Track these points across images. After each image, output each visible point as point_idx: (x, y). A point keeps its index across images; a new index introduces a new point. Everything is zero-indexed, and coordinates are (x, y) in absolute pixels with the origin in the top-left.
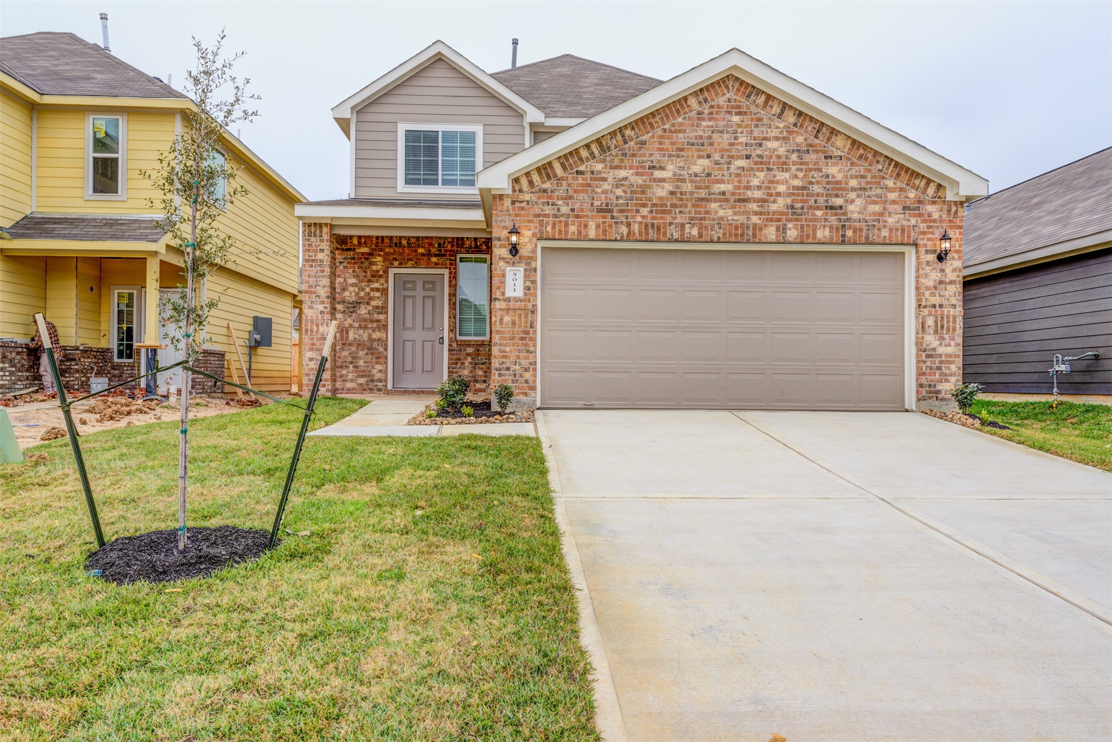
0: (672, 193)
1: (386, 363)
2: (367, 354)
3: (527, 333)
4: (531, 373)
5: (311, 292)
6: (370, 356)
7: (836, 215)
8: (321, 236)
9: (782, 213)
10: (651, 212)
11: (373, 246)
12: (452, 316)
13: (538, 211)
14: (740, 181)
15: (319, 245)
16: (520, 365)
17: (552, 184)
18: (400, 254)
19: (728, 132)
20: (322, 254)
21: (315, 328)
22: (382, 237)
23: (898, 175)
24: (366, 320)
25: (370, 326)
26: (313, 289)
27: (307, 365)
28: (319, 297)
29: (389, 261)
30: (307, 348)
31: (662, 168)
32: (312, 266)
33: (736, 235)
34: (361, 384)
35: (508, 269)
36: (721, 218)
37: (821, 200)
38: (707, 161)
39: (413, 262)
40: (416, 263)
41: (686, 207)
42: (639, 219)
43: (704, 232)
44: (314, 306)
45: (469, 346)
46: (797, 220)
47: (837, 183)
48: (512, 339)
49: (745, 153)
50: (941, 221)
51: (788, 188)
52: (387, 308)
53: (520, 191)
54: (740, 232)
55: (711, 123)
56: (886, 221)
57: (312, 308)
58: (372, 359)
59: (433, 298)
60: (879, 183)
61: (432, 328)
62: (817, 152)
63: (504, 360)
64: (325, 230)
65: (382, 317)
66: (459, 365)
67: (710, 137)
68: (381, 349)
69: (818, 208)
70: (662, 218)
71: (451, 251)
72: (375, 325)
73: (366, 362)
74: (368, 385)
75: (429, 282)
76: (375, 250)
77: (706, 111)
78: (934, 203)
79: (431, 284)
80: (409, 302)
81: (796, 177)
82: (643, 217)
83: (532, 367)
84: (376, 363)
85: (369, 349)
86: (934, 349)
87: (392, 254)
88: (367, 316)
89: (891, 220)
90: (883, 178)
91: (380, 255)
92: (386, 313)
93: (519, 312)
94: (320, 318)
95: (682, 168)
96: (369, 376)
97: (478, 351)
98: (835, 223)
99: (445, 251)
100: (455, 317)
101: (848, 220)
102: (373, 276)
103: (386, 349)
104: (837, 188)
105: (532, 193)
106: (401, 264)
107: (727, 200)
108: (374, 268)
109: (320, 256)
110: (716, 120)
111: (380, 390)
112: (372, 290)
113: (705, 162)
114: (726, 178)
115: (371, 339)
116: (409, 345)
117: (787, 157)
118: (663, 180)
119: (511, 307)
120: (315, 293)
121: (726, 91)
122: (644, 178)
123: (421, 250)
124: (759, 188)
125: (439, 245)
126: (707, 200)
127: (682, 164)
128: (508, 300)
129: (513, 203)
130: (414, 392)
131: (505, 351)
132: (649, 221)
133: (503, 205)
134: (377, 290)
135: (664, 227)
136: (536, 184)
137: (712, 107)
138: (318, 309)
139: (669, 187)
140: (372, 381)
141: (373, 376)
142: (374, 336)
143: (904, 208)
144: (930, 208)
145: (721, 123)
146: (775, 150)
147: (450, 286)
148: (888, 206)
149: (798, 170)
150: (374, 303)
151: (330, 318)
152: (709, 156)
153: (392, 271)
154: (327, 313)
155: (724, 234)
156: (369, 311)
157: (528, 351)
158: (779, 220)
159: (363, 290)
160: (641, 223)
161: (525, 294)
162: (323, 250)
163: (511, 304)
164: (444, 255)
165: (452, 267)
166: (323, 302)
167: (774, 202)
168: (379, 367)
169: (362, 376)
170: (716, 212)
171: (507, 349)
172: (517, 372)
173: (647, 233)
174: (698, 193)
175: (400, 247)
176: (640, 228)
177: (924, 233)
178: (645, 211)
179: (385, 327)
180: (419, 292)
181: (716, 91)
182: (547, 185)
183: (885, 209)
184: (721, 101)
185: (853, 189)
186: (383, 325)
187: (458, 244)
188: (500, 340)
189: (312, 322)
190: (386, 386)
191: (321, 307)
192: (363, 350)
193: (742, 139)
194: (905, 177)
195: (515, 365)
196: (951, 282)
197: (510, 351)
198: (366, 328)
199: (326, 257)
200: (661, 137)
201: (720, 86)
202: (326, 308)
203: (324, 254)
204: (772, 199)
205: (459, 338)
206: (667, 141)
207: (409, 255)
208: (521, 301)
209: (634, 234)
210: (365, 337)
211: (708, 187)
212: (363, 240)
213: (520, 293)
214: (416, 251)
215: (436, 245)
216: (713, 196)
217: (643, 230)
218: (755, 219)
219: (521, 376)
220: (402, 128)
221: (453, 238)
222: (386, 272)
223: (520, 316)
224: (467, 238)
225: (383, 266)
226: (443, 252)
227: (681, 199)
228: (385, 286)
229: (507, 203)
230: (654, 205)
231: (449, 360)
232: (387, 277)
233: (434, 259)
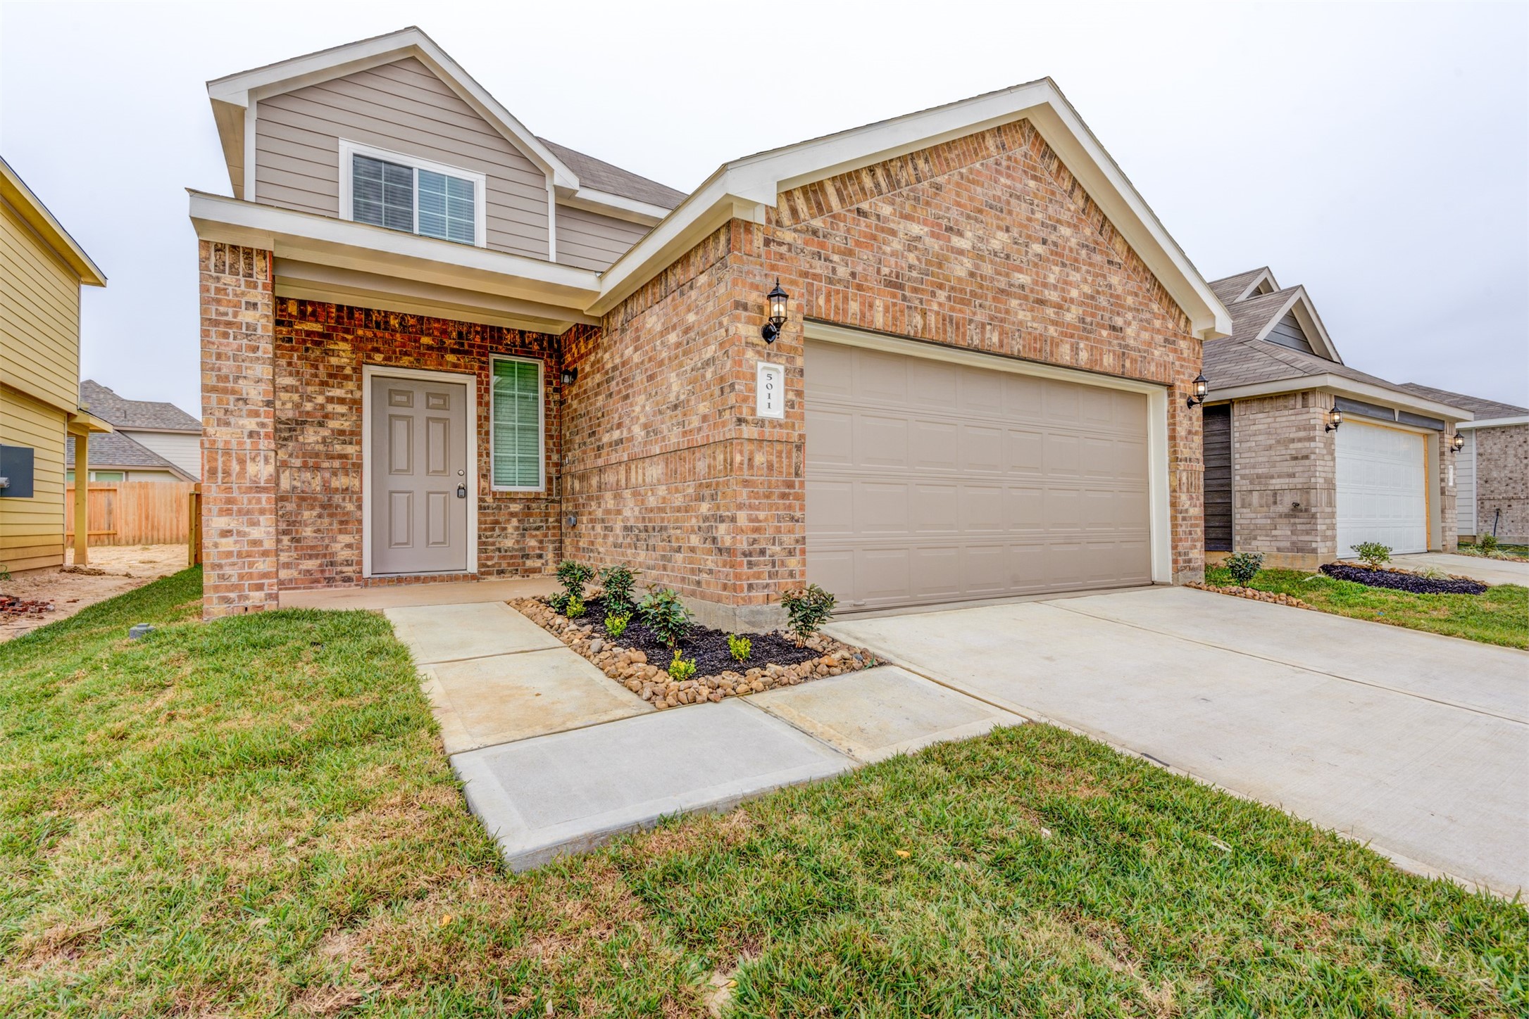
0: (972, 274)
1: (360, 531)
2: (320, 516)
3: (790, 485)
4: (798, 557)
5: (225, 391)
6: (326, 520)
7: (1117, 338)
8: (251, 276)
9: (1075, 328)
10: (949, 298)
11: (332, 323)
12: (483, 453)
13: (805, 267)
14: (1037, 274)
15: (243, 294)
16: (781, 544)
17: (824, 222)
18: (385, 342)
19: (1025, 202)
20: (251, 312)
21: (235, 467)
22: (351, 309)
23: (1161, 298)
24: (317, 455)
25: (326, 465)
26: (230, 385)
27: (216, 545)
28: (245, 401)
29: (364, 352)
30: (215, 509)
31: (960, 234)
32: (226, 335)
33: (1035, 349)
34: (308, 571)
35: (761, 365)
36: (1021, 323)
37: (1107, 315)
38: (1006, 235)
39: (411, 359)
40: (418, 360)
41: (986, 300)
42: (935, 307)
43: (1005, 341)
44: (232, 420)
45: (513, 500)
46: (1087, 339)
47: (1118, 297)
48: (768, 497)
49: (1042, 235)
50: (1189, 361)
51: (1080, 296)
52: (360, 434)
53: (779, 223)
54: (1038, 346)
55: (1009, 182)
56: (1153, 354)
57: (228, 424)
58: (331, 524)
59: (445, 422)
60: (1147, 305)
61: (444, 471)
62: (1102, 252)
63: (756, 536)
64: (259, 264)
65: (350, 450)
66: (497, 532)
67: (1008, 203)
68: (350, 507)
69: (1103, 327)
70: (961, 311)
71: (479, 347)
72: (337, 464)
73: (318, 531)
74: (322, 572)
75: (436, 396)
76: (335, 329)
77: (1004, 163)
78: (1185, 338)
79: (441, 397)
80: (400, 427)
81: (1085, 281)
82: (940, 304)
83: (799, 547)
84: (340, 531)
85: (323, 507)
86: (1186, 511)
87: (371, 340)
88: (321, 447)
89: (1157, 353)
90: (1150, 300)
91: (344, 340)
92: (359, 443)
93: (778, 447)
94: (248, 446)
95: (981, 239)
96: (325, 556)
97: (529, 508)
98: (1117, 348)
99: (470, 345)
100: (488, 455)
101: (1127, 346)
102: (330, 376)
103: (360, 507)
104: (1117, 305)
105: (795, 230)
106: (388, 359)
107: (1026, 298)
108: (334, 361)
109: (247, 316)
110: (1013, 179)
111: (348, 580)
112: (330, 400)
113: (1002, 236)
114: (1024, 266)
115: (326, 488)
116: (400, 500)
117: (1078, 254)
118: (961, 252)
119: (767, 436)
120: (233, 392)
121: (1022, 140)
122: (941, 243)
123: (426, 340)
124: (1055, 287)
125: (460, 334)
126: (1008, 294)
127: (981, 233)
128: (761, 423)
129: (767, 242)
130: (417, 579)
131: (757, 520)
132: (947, 312)
133: (751, 242)
134: (341, 401)
135: (964, 325)
136: (802, 216)
137: (1009, 158)
138: (243, 427)
139: (968, 263)
140: (332, 564)
141: (333, 554)
142: (336, 483)
143: (1166, 340)
144: (1183, 344)
145: (1019, 186)
146: (1068, 240)
147: (480, 404)
148: (1155, 335)
149: (1088, 272)
150: (334, 424)
151: (273, 446)
152: (1008, 230)
153: (368, 371)
154: (267, 436)
155: (1024, 347)
156: (324, 438)
157: (792, 519)
158: (1072, 336)
159: (310, 399)
160: (937, 313)
161: (787, 415)
162: (255, 305)
163: (767, 430)
164: (469, 353)
165: (483, 373)
166: (256, 414)
167: (1068, 310)
168: (346, 539)
169: (311, 557)
170: (1016, 314)
171: (762, 515)
172: (776, 558)
173: (945, 331)
174: (998, 281)
175: (386, 329)
176: (937, 321)
177: (1178, 372)
178: (942, 295)
179: (358, 467)
180: (419, 410)
181: (1013, 136)
182: (817, 223)
183: (1152, 338)
184: (1018, 152)
185: (1130, 309)
186: (353, 464)
187: (492, 337)
188: (749, 498)
189: (227, 452)
190: (361, 572)
191: (251, 424)
192: (312, 508)
193: (1039, 216)
194: (1165, 302)
195: (774, 544)
196: (1196, 433)
197: (766, 520)
198: (317, 468)
199: (263, 321)
200: (958, 185)
201: (1017, 132)
202: (263, 425)
203: (258, 314)
204: (1066, 305)
205: (495, 488)
206: (965, 193)
207: (404, 345)
208: (780, 426)
209: (930, 330)
210: (317, 484)
211: (1007, 275)
212: (309, 309)
213: (778, 413)
214: (417, 340)
215: (454, 334)
216: (1013, 289)
217: (940, 326)
218: (1052, 331)
219: (783, 564)
220: (347, 149)
221: (484, 327)
222: (358, 370)
223: (780, 453)
224: (508, 330)
225: (351, 359)
226: (466, 347)
227: (981, 287)
228: (357, 395)
229: (758, 240)
230: (952, 289)
231: (480, 522)
232: (360, 379)
233: (451, 358)
